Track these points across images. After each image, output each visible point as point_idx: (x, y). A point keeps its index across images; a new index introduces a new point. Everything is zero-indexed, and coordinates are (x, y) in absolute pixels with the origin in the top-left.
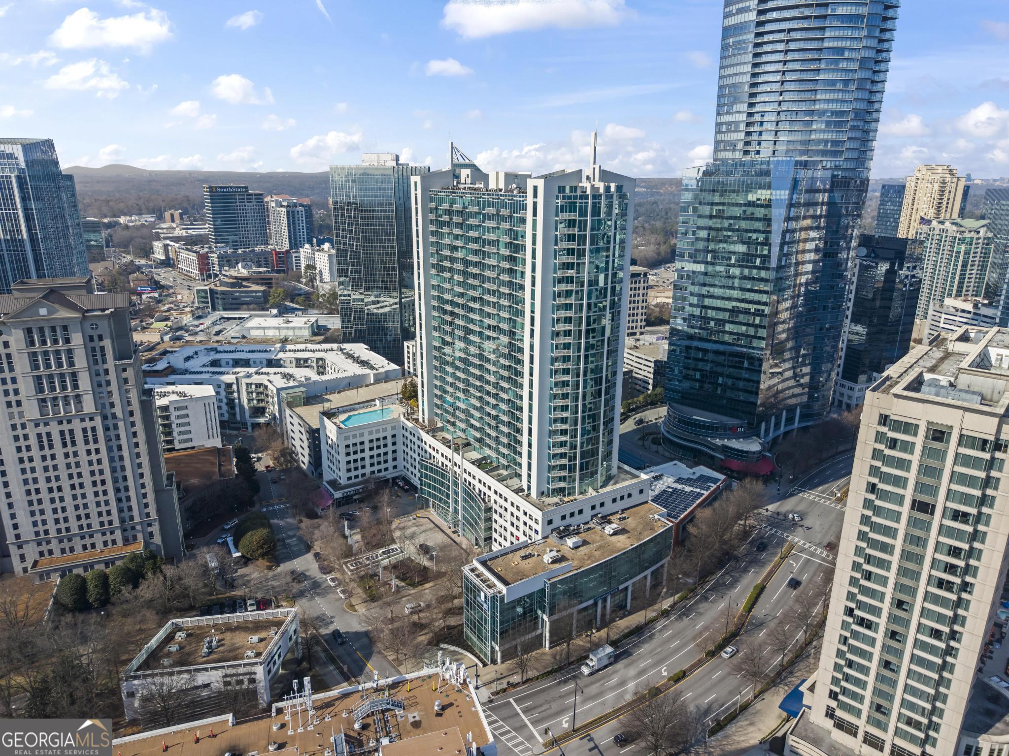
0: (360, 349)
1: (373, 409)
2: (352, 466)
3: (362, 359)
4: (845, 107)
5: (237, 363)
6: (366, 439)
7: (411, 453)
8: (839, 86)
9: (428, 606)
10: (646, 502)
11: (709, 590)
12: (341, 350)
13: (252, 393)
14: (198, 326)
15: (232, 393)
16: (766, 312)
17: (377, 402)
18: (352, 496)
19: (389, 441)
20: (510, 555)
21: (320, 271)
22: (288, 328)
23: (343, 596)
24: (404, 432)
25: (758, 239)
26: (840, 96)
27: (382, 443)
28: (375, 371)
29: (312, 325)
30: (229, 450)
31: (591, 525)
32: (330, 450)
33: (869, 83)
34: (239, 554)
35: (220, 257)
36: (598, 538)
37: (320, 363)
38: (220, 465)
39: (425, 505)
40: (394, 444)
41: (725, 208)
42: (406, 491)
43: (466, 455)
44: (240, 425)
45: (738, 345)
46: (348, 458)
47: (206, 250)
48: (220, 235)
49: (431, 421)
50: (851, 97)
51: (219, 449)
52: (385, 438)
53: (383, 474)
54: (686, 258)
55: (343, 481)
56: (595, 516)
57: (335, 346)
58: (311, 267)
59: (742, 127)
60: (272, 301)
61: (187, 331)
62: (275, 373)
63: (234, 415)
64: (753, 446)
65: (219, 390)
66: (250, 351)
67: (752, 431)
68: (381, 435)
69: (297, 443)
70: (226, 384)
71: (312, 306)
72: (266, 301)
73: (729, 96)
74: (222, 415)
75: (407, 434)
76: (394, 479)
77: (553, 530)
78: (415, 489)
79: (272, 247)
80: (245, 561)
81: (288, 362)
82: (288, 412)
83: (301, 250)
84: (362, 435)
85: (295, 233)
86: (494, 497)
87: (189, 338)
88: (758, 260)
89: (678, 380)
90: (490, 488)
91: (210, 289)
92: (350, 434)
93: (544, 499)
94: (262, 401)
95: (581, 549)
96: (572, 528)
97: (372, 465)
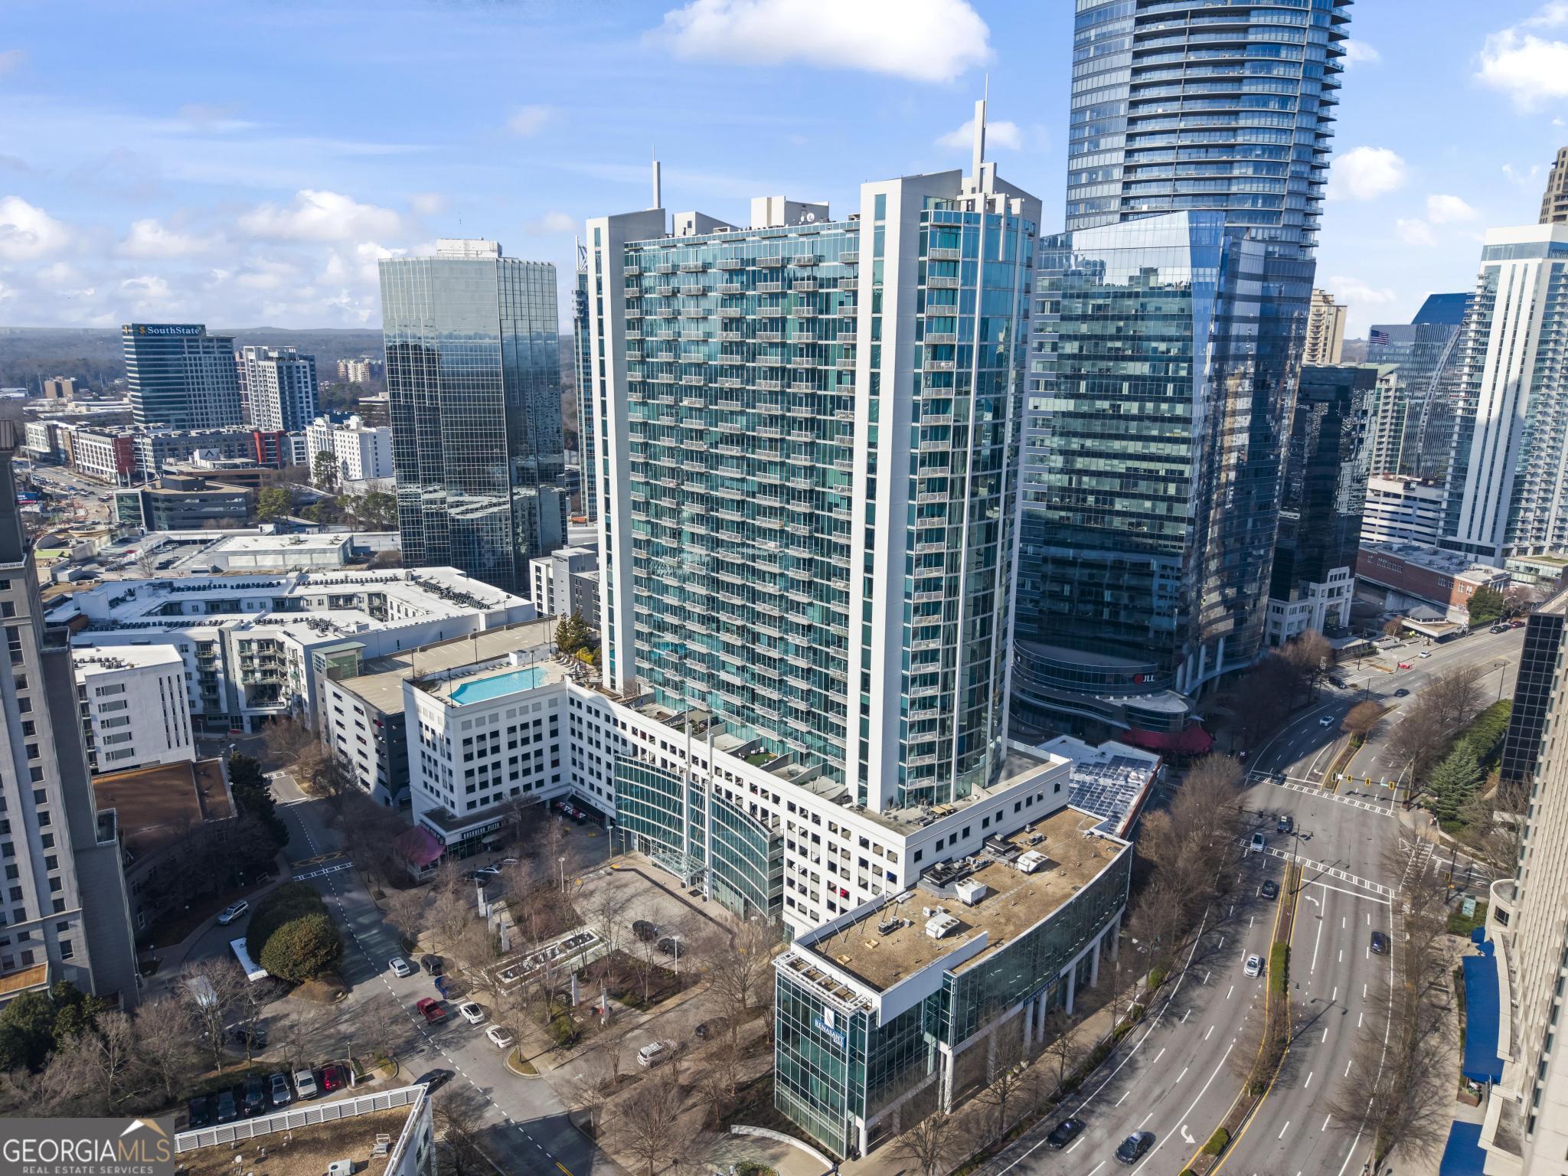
0: (450, 576)
1: (505, 670)
2: (477, 779)
3: (457, 591)
4: (1283, 140)
5: (214, 607)
6: (502, 727)
7: (589, 748)
8: (1274, 106)
9: (683, 1047)
10: (1064, 808)
11: (1194, 962)
12: (413, 578)
13: (251, 658)
14: (124, 555)
15: (210, 661)
16: (1186, 475)
17: (513, 658)
18: (479, 838)
19: (546, 728)
20: (858, 927)
21: (345, 463)
22: (300, 552)
23: (501, 1043)
24: (574, 710)
25: (1168, 351)
26: (1275, 122)
27: (531, 732)
28: (485, 611)
29: (344, 545)
30: (217, 765)
31: (986, 856)
32: (429, 751)
33: (1317, 103)
34: (263, 973)
35: (157, 444)
36: (1008, 881)
37: (376, 602)
38: (202, 795)
39: (623, 847)
40: (554, 733)
41: (1109, 301)
42: (581, 822)
43: (717, 739)
44: (228, 722)
45: (1138, 535)
46: (470, 765)
47: (129, 432)
48: (153, 409)
49: (629, 685)
50: (1292, 124)
51: (194, 765)
52: (538, 723)
53: (535, 791)
54: (1042, 389)
55: (459, 812)
56: (990, 838)
57: (401, 572)
58: (326, 456)
59: (1118, 174)
60: (261, 512)
61: (102, 564)
62: (295, 621)
63: (216, 702)
64: (1174, 705)
65: (186, 655)
66: (238, 587)
67: (1165, 683)
68: (530, 718)
69: (351, 748)
70: (198, 643)
71: (335, 522)
72: (252, 511)
73: (1091, 124)
74: (192, 704)
75: (582, 713)
76: (554, 801)
77: (923, 872)
78: (599, 816)
79: (253, 427)
80: (281, 985)
81: (315, 603)
82: (330, 687)
83: (308, 428)
84: (494, 718)
85: (293, 403)
86: (785, 816)
87: (106, 576)
88: (1170, 387)
89: (1032, 601)
90: (776, 800)
91: (144, 493)
92: (473, 717)
93: (894, 812)
94: (272, 672)
95: (985, 903)
96: (956, 865)
97: (514, 776)
